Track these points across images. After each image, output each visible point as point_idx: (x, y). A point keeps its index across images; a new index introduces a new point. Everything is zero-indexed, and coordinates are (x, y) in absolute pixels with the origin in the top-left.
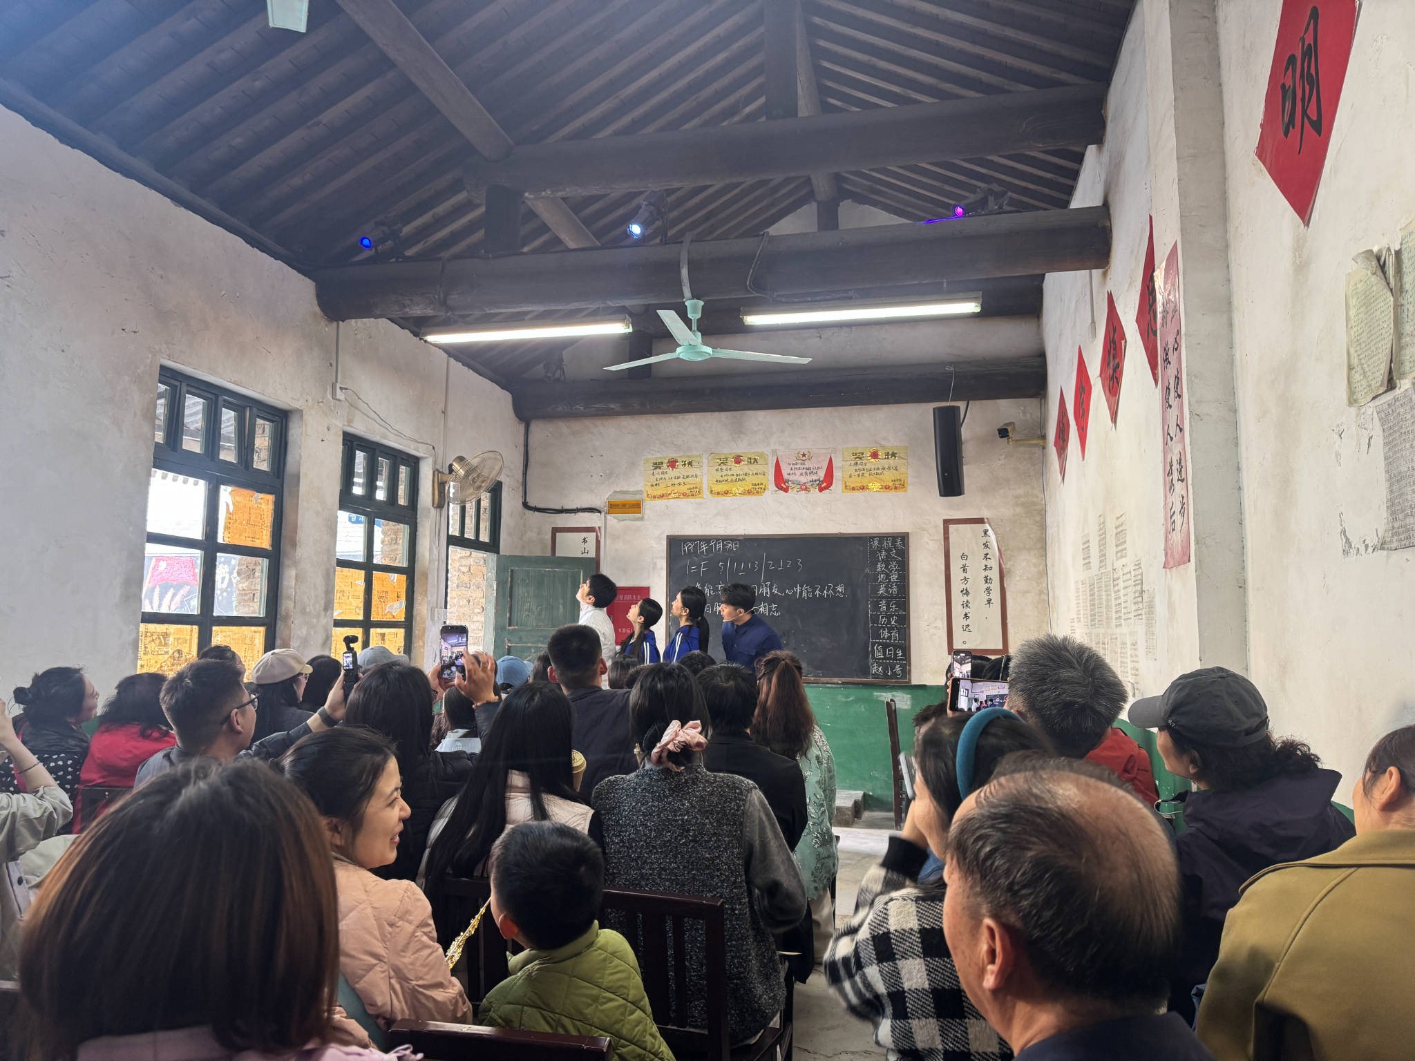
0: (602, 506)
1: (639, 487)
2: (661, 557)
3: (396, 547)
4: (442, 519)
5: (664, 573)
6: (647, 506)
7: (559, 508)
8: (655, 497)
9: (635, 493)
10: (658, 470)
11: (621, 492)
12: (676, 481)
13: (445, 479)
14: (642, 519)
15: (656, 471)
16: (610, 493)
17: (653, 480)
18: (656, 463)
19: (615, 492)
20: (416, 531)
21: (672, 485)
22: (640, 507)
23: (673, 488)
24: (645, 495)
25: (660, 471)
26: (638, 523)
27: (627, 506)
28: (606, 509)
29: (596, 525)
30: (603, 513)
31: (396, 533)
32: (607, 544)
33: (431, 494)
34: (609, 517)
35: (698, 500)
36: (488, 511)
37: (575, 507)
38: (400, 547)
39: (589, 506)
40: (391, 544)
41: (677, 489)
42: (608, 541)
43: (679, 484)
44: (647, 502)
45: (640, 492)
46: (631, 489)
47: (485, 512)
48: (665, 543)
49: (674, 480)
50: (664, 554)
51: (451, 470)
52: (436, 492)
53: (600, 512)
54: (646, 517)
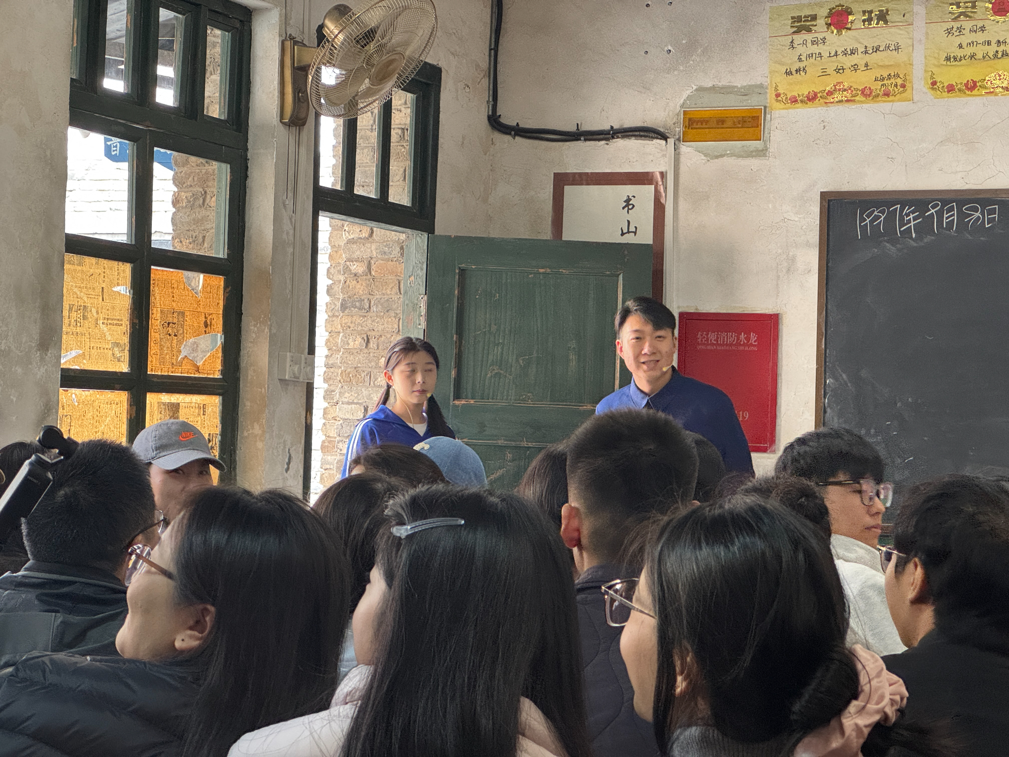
0: (670, 123)
1: (756, 78)
2: (808, 245)
3: (203, 212)
4: (303, 150)
5: (812, 282)
6: (775, 123)
7: (572, 128)
8: (794, 100)
9: (746, 92)
10: (804, 36)
11: (713, 89)
12: (848, 61)
13: (306, 59)
14: (762, 153)
15: (799, 38)
16: (688, 92)
17: (790, 60)
18: (799, 19)
19: (700, 89)
20: (246, 177)
21: (837, 71)
22: (758, 126)
23: (840, 78)
24: (771, 94)
25: (809, 37)
26: (754, 163)
27: (729, 123)
28: (679, 130)
29: (655, 168)
30: (671, 141)
31: (204, 181)
32: (682, 214)
33: (276, 94)
34: (685, 148)
35: (899, 106)
36: (409, 135)
37: (607, 127)
38: (212, 215)
39: (638, 124)
40: (192, 207)
41: (849, 79)
42: (683, 205)
43: (855, 68)
44: (776, 113)
45: (760, 89)
46: (740, 82)
47: (402, 137)
48: (816, 209)
49: (841, 57)
50: (814, 236)
51: (321, 37)
52: (289, 89)
53: (664, 137)
54: (772, 149)
